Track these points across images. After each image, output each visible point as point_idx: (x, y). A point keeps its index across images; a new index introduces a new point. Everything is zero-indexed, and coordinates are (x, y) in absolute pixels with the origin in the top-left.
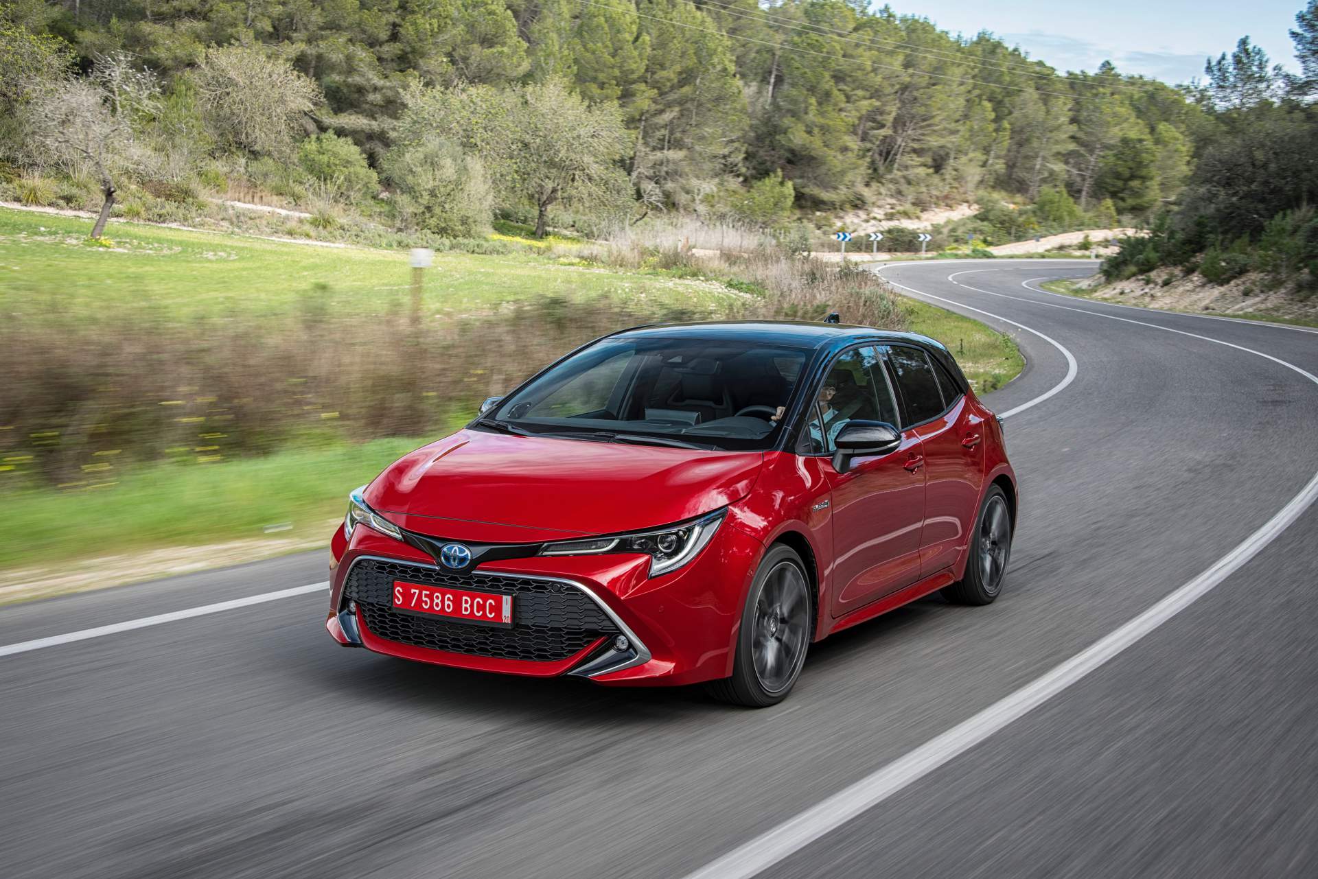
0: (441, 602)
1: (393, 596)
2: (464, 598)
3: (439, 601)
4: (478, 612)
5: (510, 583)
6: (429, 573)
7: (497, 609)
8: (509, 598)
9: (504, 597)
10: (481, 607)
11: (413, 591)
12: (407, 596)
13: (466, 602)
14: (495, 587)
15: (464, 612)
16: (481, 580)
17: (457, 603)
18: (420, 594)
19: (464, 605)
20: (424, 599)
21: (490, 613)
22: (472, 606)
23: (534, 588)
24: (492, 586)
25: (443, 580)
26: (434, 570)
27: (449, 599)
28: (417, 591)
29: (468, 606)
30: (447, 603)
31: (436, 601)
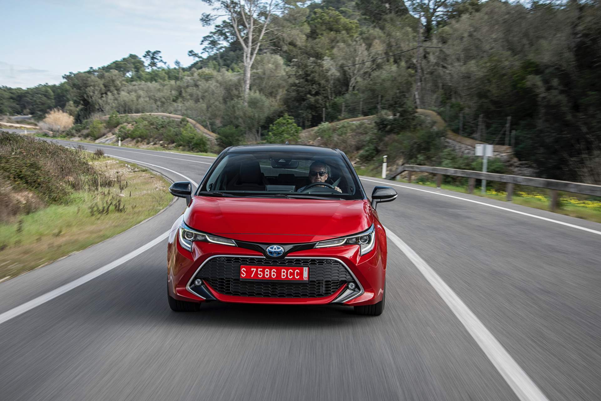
0: (270, 273)
1: (240, 273)
2: (283, 270)
3: (268, 273)
4: (290, 276)
5: (306, 262)
6: (260, 260)
7: (301, 274)
8: (307, 268)
9: (304, 268)
10: (291, 274)
11: (252, 269)
12: (249, 272)
13: (284, 272)
14: (299, 264)
15: (282, 277)
16: (290, 261)
17: (279, 273)
18: (257, 271)
19: (282, 274)
20: (259, 273)
21: (297, 276)
22: (287, 274)
23: (318, 263)
24: (296, 263)
25: (269, 263)
26: (263, 259)
27: (274, 272)
28: (255, 270)
29: (285, 274)
30: (272, 273)
31: (266, 273)
